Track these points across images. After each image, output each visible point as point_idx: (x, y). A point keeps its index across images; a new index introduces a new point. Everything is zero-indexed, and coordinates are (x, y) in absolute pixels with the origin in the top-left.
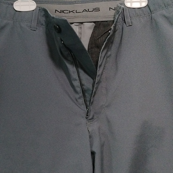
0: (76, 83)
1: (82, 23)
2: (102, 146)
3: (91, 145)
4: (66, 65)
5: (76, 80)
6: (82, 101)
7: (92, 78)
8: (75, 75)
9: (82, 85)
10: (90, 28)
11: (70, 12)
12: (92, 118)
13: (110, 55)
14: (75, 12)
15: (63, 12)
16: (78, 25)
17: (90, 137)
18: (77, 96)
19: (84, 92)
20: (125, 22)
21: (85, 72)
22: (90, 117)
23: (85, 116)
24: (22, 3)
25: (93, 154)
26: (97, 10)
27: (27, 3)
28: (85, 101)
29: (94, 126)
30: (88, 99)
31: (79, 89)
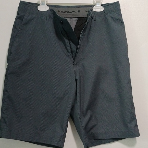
0: (69, 48)
1: (71, 18)
3: (75, 77)
4: (64, 39)
5: (68, 46)
6: (71, 56)
7: (76, 46)
8: (68, 44)
10: (75, 21)
11: (65, 12)
12: (76, 65)
13: (85, 35)
14: (68, 12)
15: (62, 12)
16: (70, 19)
18: (69, 54)
19: (72, 52)
20: (92, 19)
21: (73, 43)
23: (72, 63)
24: (42, 7)
25: (76, 80)
26: (79, 11)
27: (44, 7)
28: (73, 56)
30: (74, 56)
31: (70, 51)
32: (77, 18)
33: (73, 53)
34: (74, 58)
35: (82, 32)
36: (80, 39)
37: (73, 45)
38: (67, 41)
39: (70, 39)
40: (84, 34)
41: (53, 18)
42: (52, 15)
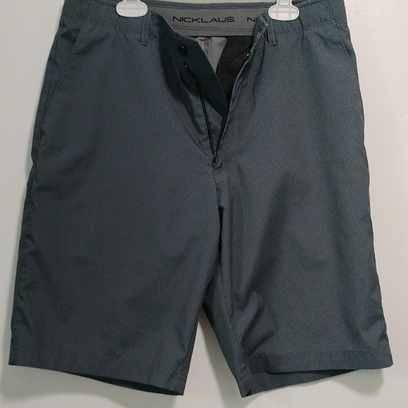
1: (209, 37)
2: (232, 201)
9: (208, 123)
10: (220, 45)
11: (193, 20)
12: (220, 167)
13: (246, 85)
14: (200, 20)
15: (183, 19)
16: (205, 40)
17: (217, 190)
19: (210, 132)
20: (268, 40)
22: (218, 165)
23: (211, 163)
24: (128, 6)
25: (221, 210)
26: (230, 19)
27: (135, 6)
28: (211, 144)
29: (222, 177)
30: (215, 142)
31: (204, 129)
32: (224, 38)
33: (213, 136)
34: (216, 147)
35: (238, 76)
36: (233, 96)
37: (212, 112)
38: (196, 102)
39: (204, 97)
40: (245, 82)
41: (157, 36)
42: (156, 30)
